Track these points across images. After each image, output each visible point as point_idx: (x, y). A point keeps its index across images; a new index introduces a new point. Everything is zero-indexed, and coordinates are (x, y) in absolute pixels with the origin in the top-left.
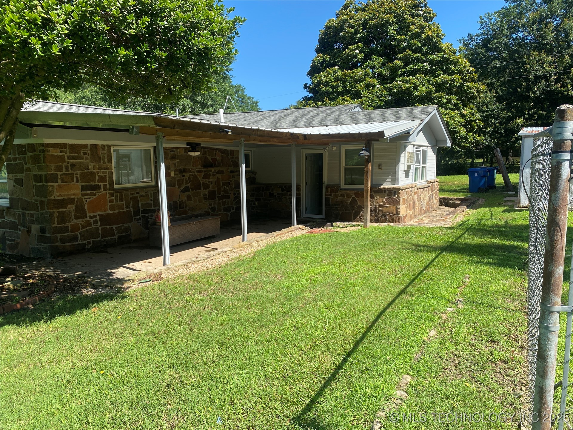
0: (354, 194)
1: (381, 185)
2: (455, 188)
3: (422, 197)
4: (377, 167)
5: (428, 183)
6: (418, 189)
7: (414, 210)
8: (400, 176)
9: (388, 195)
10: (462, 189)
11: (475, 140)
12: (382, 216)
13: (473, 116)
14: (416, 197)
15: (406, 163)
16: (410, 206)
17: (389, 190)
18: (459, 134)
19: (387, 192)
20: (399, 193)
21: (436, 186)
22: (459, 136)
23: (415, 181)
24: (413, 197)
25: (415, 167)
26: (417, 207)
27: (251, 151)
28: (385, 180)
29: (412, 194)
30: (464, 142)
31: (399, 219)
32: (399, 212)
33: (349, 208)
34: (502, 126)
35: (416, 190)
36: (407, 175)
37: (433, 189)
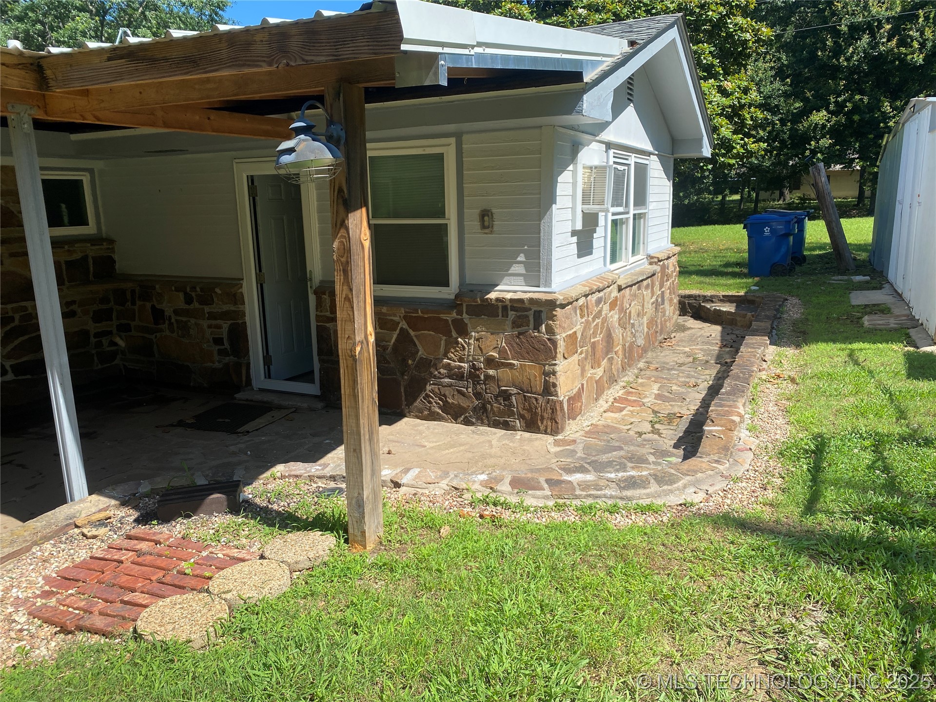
0: (405, 317)
1: (492, 286)
2: (709, 263)
3: (634, 308)
4: (477, 224)
5: (651, 264)
6: (620, 289)
7: (611, 360)
8: (556, 254)
9: (515, 324)
10: (728, 265)
11: (746, 150)
12: (496, 397)
13: (746, 94)
14: (614, 317)
15: (579, 207)
16: (594, 353)
17: (517, 305)
18: (718, 135)
19: (512, 314)
20: (552, 317)
21: (671, 268)
22: (718, 139)
23: (614, 259)
24: (605, 320)
25: (610, 218)
26: (620, 347)
27: (91, 171)
28: (504, 270)
29: (600, 312)
30: (724, 155)
31: (554, 410)
32: (554, 385)
33: (392, 365)
34: (786, 125)
35: (615, 293)
36: (585, 247)
37: (665, 276)
